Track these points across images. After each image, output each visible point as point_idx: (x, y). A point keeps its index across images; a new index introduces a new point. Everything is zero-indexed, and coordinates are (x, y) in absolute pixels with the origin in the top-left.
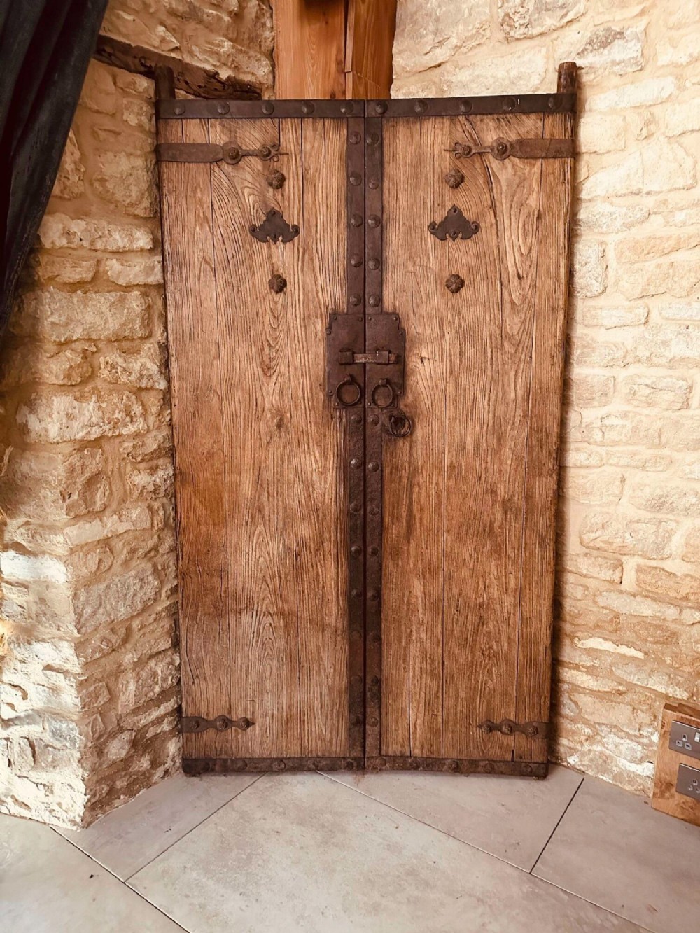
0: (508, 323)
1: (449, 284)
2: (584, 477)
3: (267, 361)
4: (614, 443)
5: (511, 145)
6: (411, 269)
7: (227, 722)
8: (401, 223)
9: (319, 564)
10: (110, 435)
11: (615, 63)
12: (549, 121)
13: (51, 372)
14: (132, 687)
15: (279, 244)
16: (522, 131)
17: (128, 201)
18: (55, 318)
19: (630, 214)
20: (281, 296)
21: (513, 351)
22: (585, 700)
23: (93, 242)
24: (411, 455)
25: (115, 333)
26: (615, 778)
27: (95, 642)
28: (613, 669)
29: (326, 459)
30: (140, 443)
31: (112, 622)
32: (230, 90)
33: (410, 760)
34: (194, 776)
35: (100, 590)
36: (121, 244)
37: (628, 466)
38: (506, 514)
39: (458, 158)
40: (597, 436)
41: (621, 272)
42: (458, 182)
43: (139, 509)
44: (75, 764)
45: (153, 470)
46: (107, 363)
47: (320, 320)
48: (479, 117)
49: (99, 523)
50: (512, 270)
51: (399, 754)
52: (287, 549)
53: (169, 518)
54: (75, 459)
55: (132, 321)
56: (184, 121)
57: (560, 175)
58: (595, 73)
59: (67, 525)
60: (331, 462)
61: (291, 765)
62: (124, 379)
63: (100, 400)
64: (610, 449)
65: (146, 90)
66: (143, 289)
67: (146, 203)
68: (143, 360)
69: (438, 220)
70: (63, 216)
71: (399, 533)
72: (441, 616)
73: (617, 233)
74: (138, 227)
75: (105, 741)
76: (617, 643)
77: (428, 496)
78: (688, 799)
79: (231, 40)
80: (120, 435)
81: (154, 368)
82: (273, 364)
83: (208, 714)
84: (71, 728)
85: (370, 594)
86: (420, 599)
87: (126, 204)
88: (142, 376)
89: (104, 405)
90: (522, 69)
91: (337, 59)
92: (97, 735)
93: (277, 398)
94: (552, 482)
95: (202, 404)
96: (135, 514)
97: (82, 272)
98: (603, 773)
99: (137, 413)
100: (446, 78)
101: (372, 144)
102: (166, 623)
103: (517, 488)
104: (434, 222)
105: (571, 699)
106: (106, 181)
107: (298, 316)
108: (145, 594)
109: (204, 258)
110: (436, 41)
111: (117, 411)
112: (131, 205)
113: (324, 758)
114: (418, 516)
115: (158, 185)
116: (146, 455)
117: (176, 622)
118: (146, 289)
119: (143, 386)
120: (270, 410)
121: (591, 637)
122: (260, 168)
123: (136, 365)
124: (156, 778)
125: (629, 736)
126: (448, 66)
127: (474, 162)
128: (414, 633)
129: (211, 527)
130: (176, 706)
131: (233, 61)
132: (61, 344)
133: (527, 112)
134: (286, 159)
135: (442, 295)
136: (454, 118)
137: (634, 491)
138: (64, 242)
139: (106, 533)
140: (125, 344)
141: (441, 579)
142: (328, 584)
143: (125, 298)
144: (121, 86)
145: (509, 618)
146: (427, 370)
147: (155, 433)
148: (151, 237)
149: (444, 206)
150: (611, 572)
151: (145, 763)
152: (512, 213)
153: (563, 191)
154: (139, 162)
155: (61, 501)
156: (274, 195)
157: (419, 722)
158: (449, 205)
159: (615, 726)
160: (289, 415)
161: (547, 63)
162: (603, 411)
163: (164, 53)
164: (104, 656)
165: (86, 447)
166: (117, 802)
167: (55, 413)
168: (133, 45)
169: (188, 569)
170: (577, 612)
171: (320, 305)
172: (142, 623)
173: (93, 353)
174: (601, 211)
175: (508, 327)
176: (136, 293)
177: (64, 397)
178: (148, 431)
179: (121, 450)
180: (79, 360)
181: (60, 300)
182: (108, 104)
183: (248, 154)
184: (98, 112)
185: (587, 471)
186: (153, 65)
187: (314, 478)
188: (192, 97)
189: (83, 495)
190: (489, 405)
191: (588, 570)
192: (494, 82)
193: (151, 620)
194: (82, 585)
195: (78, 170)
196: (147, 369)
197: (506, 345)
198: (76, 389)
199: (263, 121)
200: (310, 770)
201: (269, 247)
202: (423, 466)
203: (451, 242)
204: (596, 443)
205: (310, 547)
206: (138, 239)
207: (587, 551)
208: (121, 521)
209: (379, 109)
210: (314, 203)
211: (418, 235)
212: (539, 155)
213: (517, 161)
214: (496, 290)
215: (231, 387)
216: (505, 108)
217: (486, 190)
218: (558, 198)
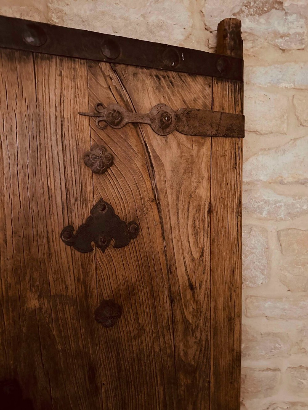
5: (177, 117)
11: (278, 35)
12: (219, 88)
16: (189, 97)
39: (103, 129)
48: (131, 69)
50: (182, 279)
57: (231, 159)
58: (253, 41)
69: (77, 222)
90: (162, 18)
100: (56, 6)
104: (70, 226)
133: (193, 74)
136: (93, 64)
149: (84, 201)
152: (180, 206)
153: (234, 178)
158: (93, 200)
174: (265, 198)
175: (182, 353)
203: (99, 251)
212: (209, 132)
213: (183, 138)
216: (166, 62)
217: (146, 176)
218: (229, 186)
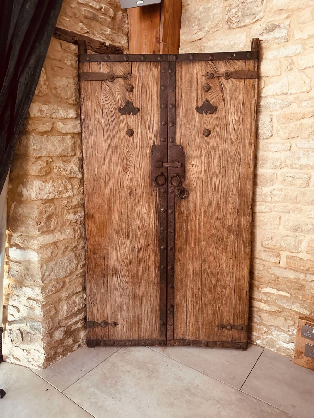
0: (230, 149)
1: (204, 133)
2: (263, 217)
3: (125, 166)
4: (276, 202)
5: (231, 73)
6: (188, 126)
7: (106, 324)
8: (184, 107)
9: (147, 254)
10: (57, 197)
11: (276, 38)
12: (247, 63)
13: (33, 170)
14: (65, 307)
15: (131, 116)
16: (236, 67)
17: (66, 97)
18: (35, 147)
19: (283, 103)
20: (132, 138)
21: (232, 162)
22: (264, 315)
23: (51, 115)
24: (187, 207)
25: (60, 154)
26: (278, 349)
27: (50, 287)
28: (276, 301)
29: (150, 209)
30: (70, 201)
31: (57, 278)
32: (110, 50)
33: (187, 341)
34: (92, 347)
35: (52, 264)
36: (63, 116)
37: (283, 212)
38: (229, 233)
39: (208, 79)
40: (269, 199)
41: (279, 128)
42: (208, 89)
43: (69, 230)
44: (40, 341)
45: (75, 213)
46: (57, 166)
47: (148, 148)
48: (217, 61)
49: (52, 235)
50: (231, 127)
51: (182, 339)
52: (133, 248)
53: (82, 234)
54: (42, 208)
55: (68, 149)
56: (90, 63)
57: (252, 86)
58: (267, 42)
59: (39, 236)
60: (153, 210)
61: (134, 343)
62: (64, 173)
63: (53, 182)
64: (275, 204)
65: (74, 50)
66: (72, 135)
67: (74, 98)
68: (72, 165)
69: (200, 106)
70: (39, 103)
71: (182, 241)
72: (200, 278)
73: (277, 111)
74: (70, 108)
75: (53, 331)
76: (278, 290)
77: (195, 224)
78: (310, 359)
79: (110, 28)
80: (62, 198)
81: (76, 169)
82: (128, 167)
83: (98, 320)
84: (39, 325)
85: (169, 267)
86: (191, 270)
87: (65, 98)
88: (71, 172)
89: (55, 185)
90: (236, 41)
91: (156, 37)
92: (50, 328)
93: (130, 182)
94: (249, 219)
95: (97, 184)
96: (68, 232)
97: (47, 127)
98: (272, 348)
99: (69, 188)
100: (203, 44)
101: (171, 73)
102: (80, 280)
103: (234, 221)
104: (198, 106)
105: (258, 315)
106: (57, 88)
107: (139, 147)
108: (71, 267)
109: (98, 121)
110: (199, 29)
111: (61, 187)
112: (67, 99)
113: (148, 340)
114: (190, 233)
115: (79, 90)
116: (73, 206)
117: (85, 280)
118: (73, 135)
119: (72, 176)
120: (126, 187)
121: (266, 287)
122: (123, 83)
123: (69, 168)
124: (75, 348)
125: (283, 331)
126: (204, 40)
127: (215, 80)
128: (188, 285)
129: (100, 238)
130: (84, 316)
131: (111, 37)
132: (37, 158)
133: (238, 59)
134: (134, 80)
135: (202, 138)
136: (206, 61)
137: (285, 223)
138: (39, 114)
139: (55, 240)
140: (65, 159)
141: (201, 261)
142: (151, 263)
143: (65, 138)
144: (64, 48)
145: (230, 278)
146: (194, 169)
147: (77, 197)
148: (76, 112)
149: (202, 100)
150: (275, 258)
151: (70, 341)
152: (232, 102)
153: (253, 93)
154: (71, 81)
155: (36, 226)
156: (129, 95)
157: (191, 324)
158: (204, 99)
159: (277, 327)
160: (134, 189)
161: (247, 38)
162: (271, 188)
163: (82, 34)
164: (53, 294)
165: (47, 203)
166: (58, 358)
167: (34, 188)
168: (69, 31)
169: (90, 256)
170: (260, 276)
171: (148, 142)
172: (70, 279)
173: (51, 162)
174: (270, 101)
175: (230, 151)
176: (69, 136)
177: (38, 181)
178: (74, 196)
179: (62, 204)
180: (45, 165)
181: (37, 139)
182: (58, 56)
183: (118, 77)
184: (54, 59)
185: (265, 214)
186: (78, 39)
187: (145, 217)
188: (94, 53)
189: (45, 223)
190: (221, 185)
191: (265, 258)
192: (224, 46)
193: (74, 278)
194: (45, 262)
195: (45, 84)
196: (74, 169)
197: (229, 159)
198: (43, 177)
199: (125, 63)
200: (142, 345)
201: (127, 117)
202: (192, 211)
203: (205, 114)
204: (268, 202)
205: (143, 247)
206: (70, 113)
207: (265, 249)
208: (62, 235)
209: (174, 58)
210: (146, 98)
211: (191, 112)
212: (243, 78)
213: (234, 80)
214: (224, 135)
215: (110, 177)
216: (229, 57)
217: (220, 92)
218: (251, 96)
